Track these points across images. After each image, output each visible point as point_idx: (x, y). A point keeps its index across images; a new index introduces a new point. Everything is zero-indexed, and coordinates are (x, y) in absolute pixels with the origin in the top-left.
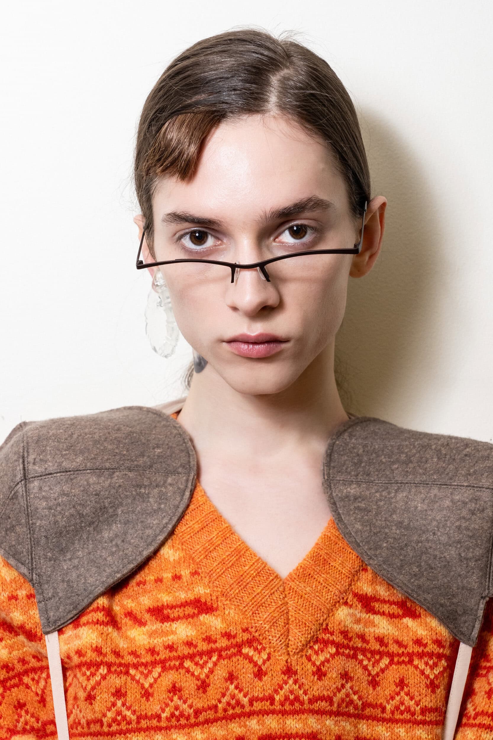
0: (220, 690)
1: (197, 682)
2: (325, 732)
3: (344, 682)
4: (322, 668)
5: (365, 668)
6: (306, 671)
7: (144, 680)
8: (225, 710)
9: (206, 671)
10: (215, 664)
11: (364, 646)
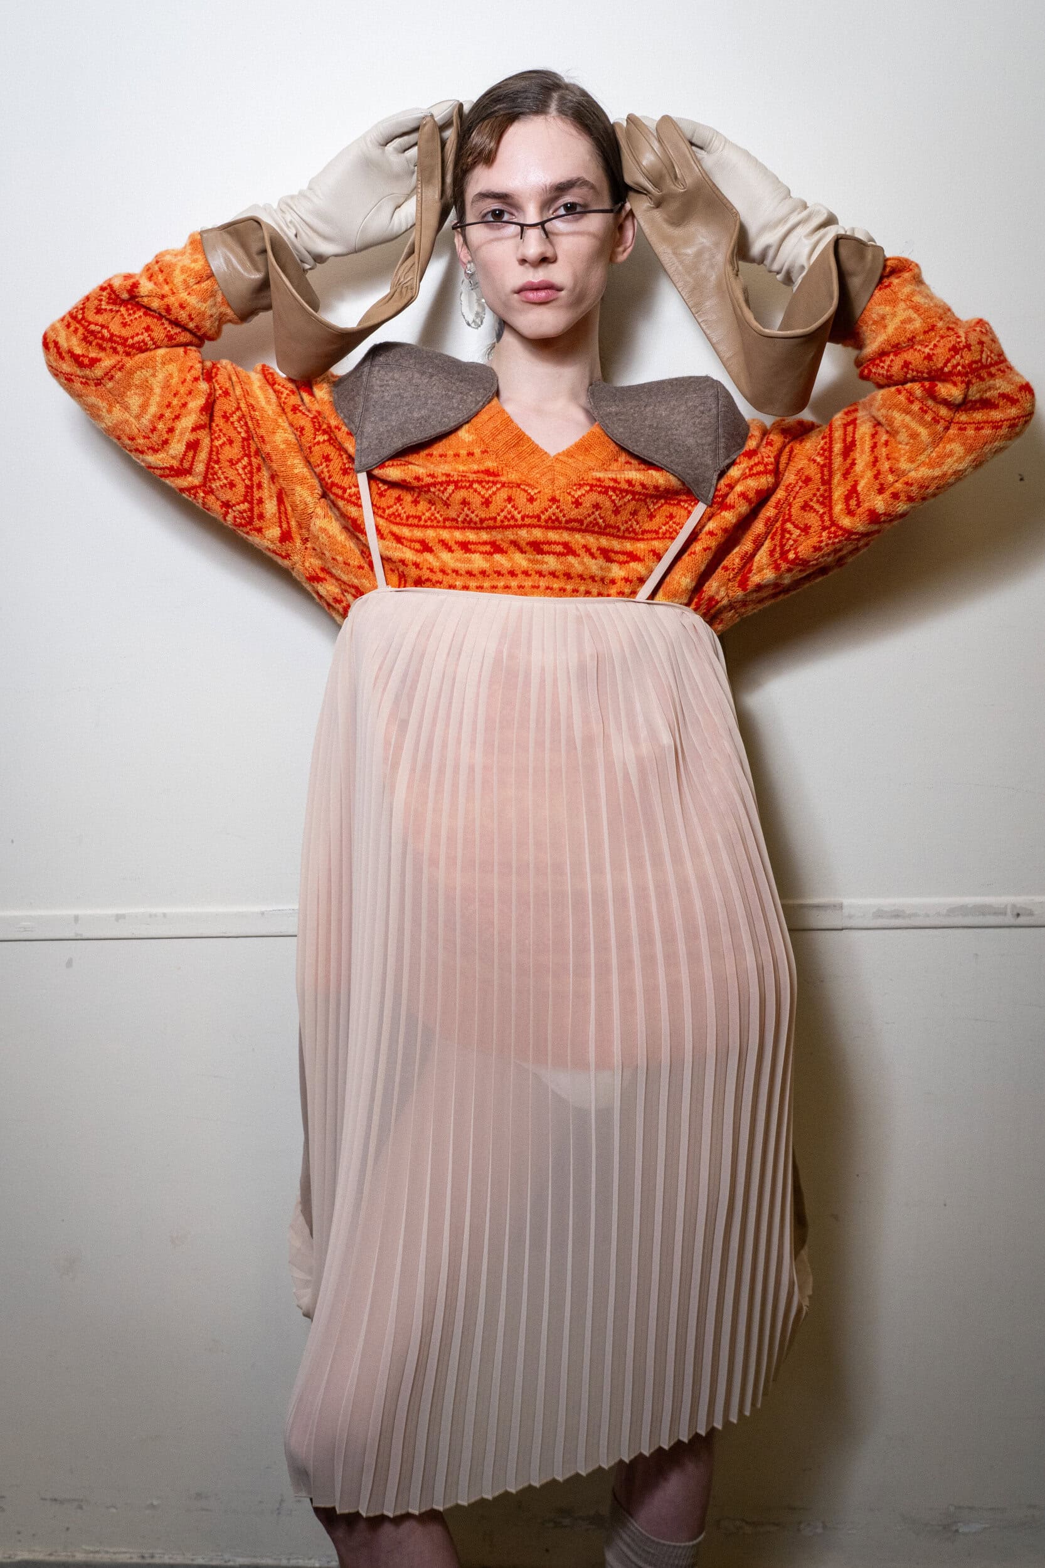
0: (500, 507)
1: (482, 499)
2: (574, 542)
3: (594, 510)
4: (579, 499)
5: (613, 501)
6: (566, 501)
7: (441, 495)
8: (502, 521)
9: (490, 492)
10: (498, 489)
11: (615, 486)
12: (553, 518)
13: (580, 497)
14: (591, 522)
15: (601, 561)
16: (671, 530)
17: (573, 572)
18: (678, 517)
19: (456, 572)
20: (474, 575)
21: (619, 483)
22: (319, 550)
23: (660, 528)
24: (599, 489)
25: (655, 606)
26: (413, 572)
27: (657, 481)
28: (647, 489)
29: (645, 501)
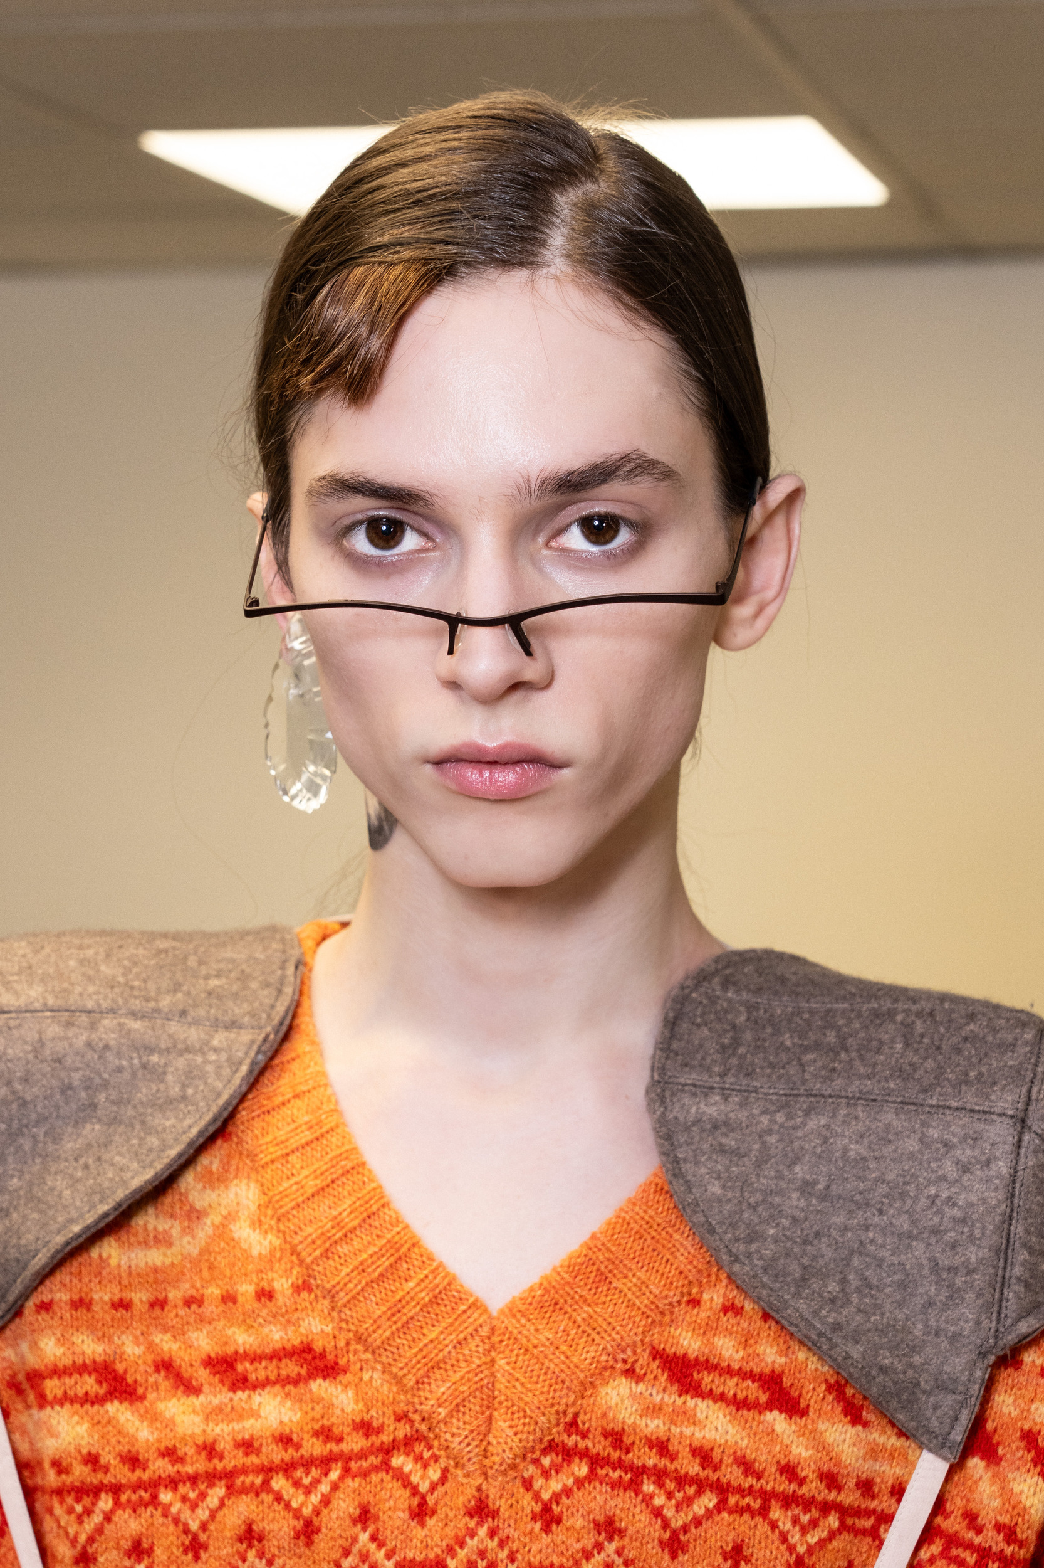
0: (340, 1542)
1: (296, 1523)
3: (602, 1538)
4: (554, 1506)
6: (517, 1509)
7: (187, 1514)
9: (315, 1499)
10: (335, 1486)
11: (661, 1465)
12: (482, 1564)
21: (674, 1457)
29: (765, 1514)
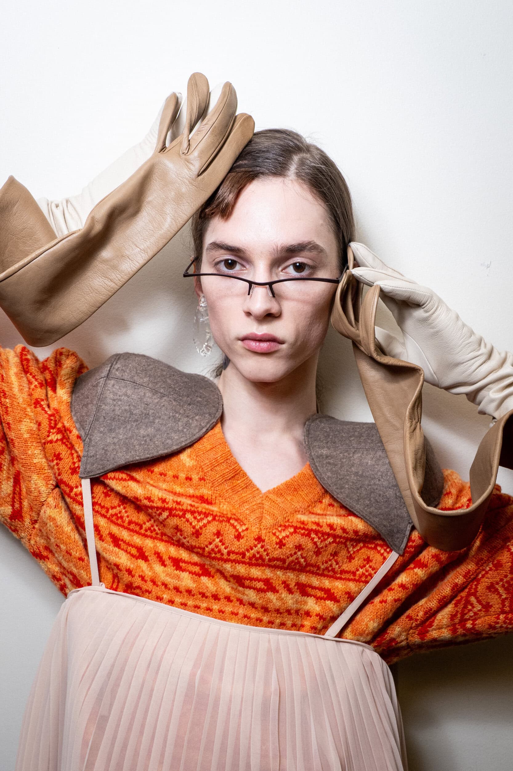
0: (209, 540)
1: (193, 530)
2: (275, 579)
3: (297, 551)
4: (283, 540)
5: (315, 543)
6: (271, 540)
7: (157, 517)
8: (209, 553)
9: (201, 524)
10: (209, 522)
11: (317, 529)
12: (258, 556)
13: (284, 538)
14: (293, 561)
15: (297, 596)
16: (367, 574)
17: (270, 606)
18: (374, 562)
19: (165, 585)
20: (181, 592)
21: (321, 527)
22: (45, 534)
23: (358, 570)
24: (303, 532)
25: (341, 644)
26: (126, 578)
27: (356, 526)
28: (347, 533)
29: (345, 544)
